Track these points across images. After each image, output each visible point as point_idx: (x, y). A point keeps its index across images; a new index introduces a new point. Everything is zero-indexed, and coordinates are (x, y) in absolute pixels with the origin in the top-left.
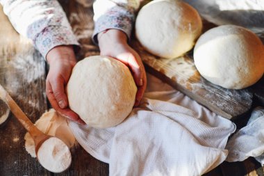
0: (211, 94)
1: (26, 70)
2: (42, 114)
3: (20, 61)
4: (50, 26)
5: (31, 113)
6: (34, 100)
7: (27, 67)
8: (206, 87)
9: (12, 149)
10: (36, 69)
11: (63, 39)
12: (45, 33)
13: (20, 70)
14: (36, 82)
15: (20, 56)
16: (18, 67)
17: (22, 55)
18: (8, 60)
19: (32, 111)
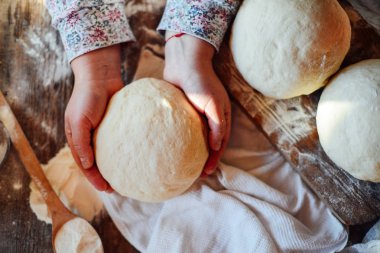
0: (325, 177)
1: (42, 60)
2: (59, 149)
3: (35, 40)
4: (82, 8)
5: (42, 144)
6: (51, 122)
7: (44, 56)
8: (321, 163)
9: (11, 200)
10: (58, 62)
11: (102, 34)
12: (72, 21)
13: (34, 59)
14: (56, 86)
15: (35, 31)
16: (31, 52)
17: (39, 29)
18: (17, 35)
19: (45, 141)
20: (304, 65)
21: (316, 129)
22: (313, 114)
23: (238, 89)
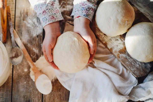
0: (129, 62)
1: (33, 28)
2: (39, 57)
3: (30, 21)
4: (47, 9)
5: (34, 56)
6: (36, 48)
7: (33, 26)
8: (127, 57)
9: (24, 75)
10: (38, 28)
11: (54, 17)
12: (44, 13)
13: (30, 27)
14: (37, 36)
15: (30, 18)
16: (29, 25)
17: (31, 18)
18: (24, 20)
20: (120, 24)
21: (125, 46)
22: (124, 41)
23: (99, 34)
